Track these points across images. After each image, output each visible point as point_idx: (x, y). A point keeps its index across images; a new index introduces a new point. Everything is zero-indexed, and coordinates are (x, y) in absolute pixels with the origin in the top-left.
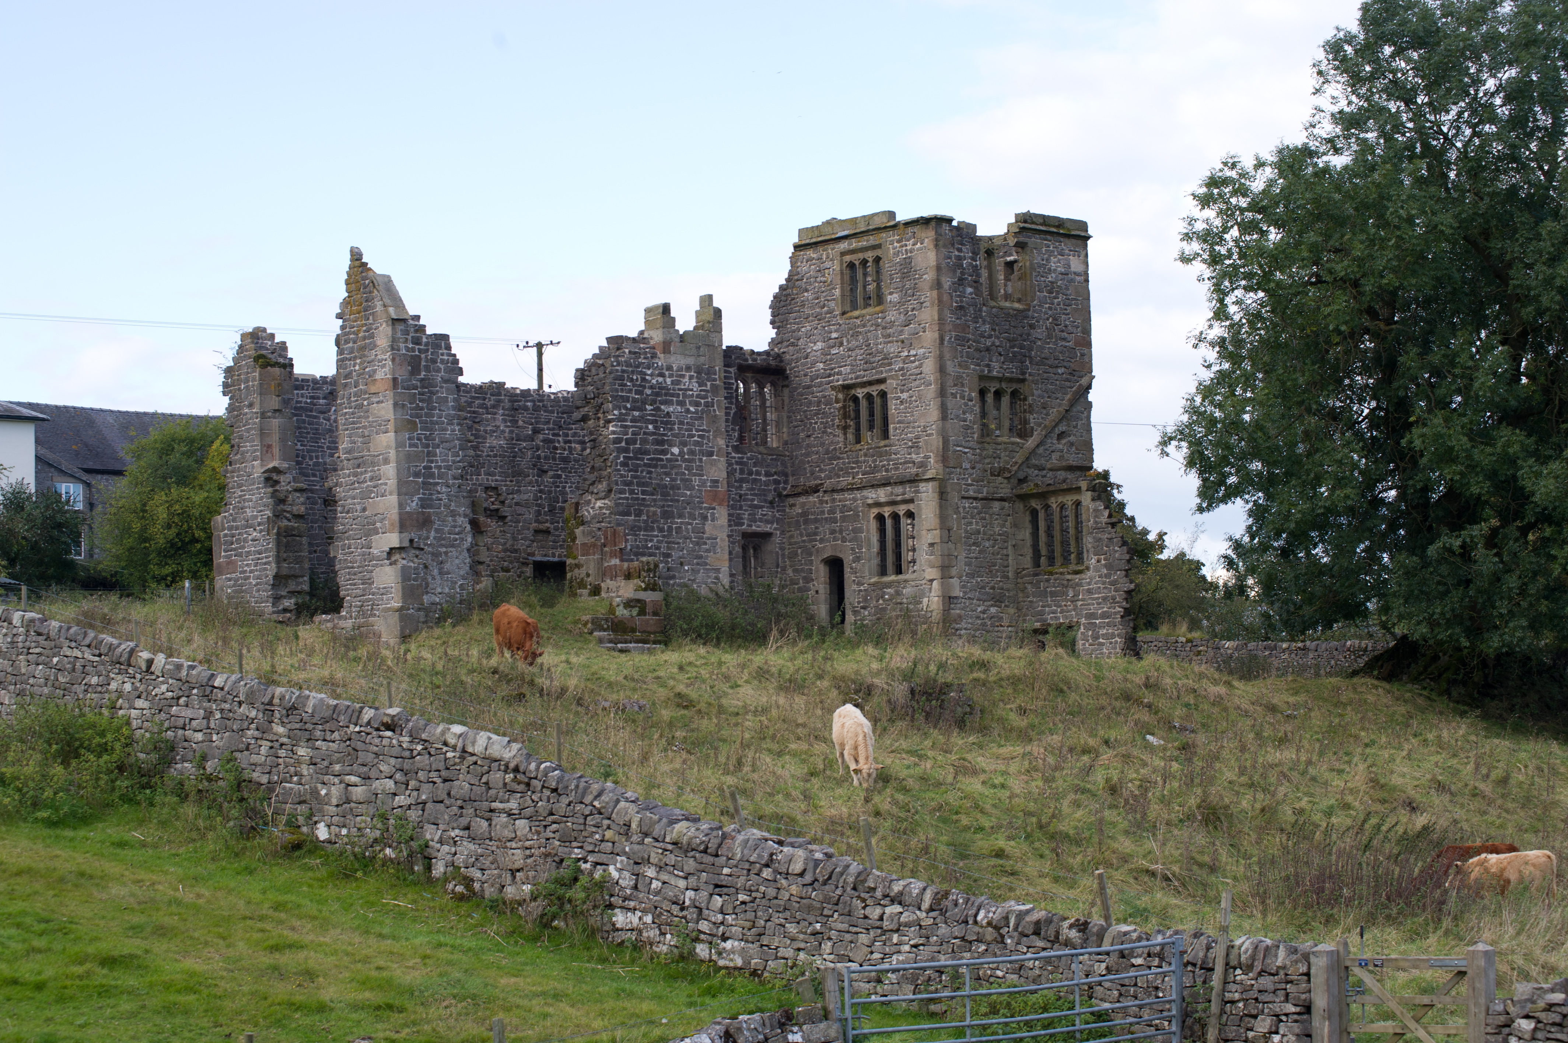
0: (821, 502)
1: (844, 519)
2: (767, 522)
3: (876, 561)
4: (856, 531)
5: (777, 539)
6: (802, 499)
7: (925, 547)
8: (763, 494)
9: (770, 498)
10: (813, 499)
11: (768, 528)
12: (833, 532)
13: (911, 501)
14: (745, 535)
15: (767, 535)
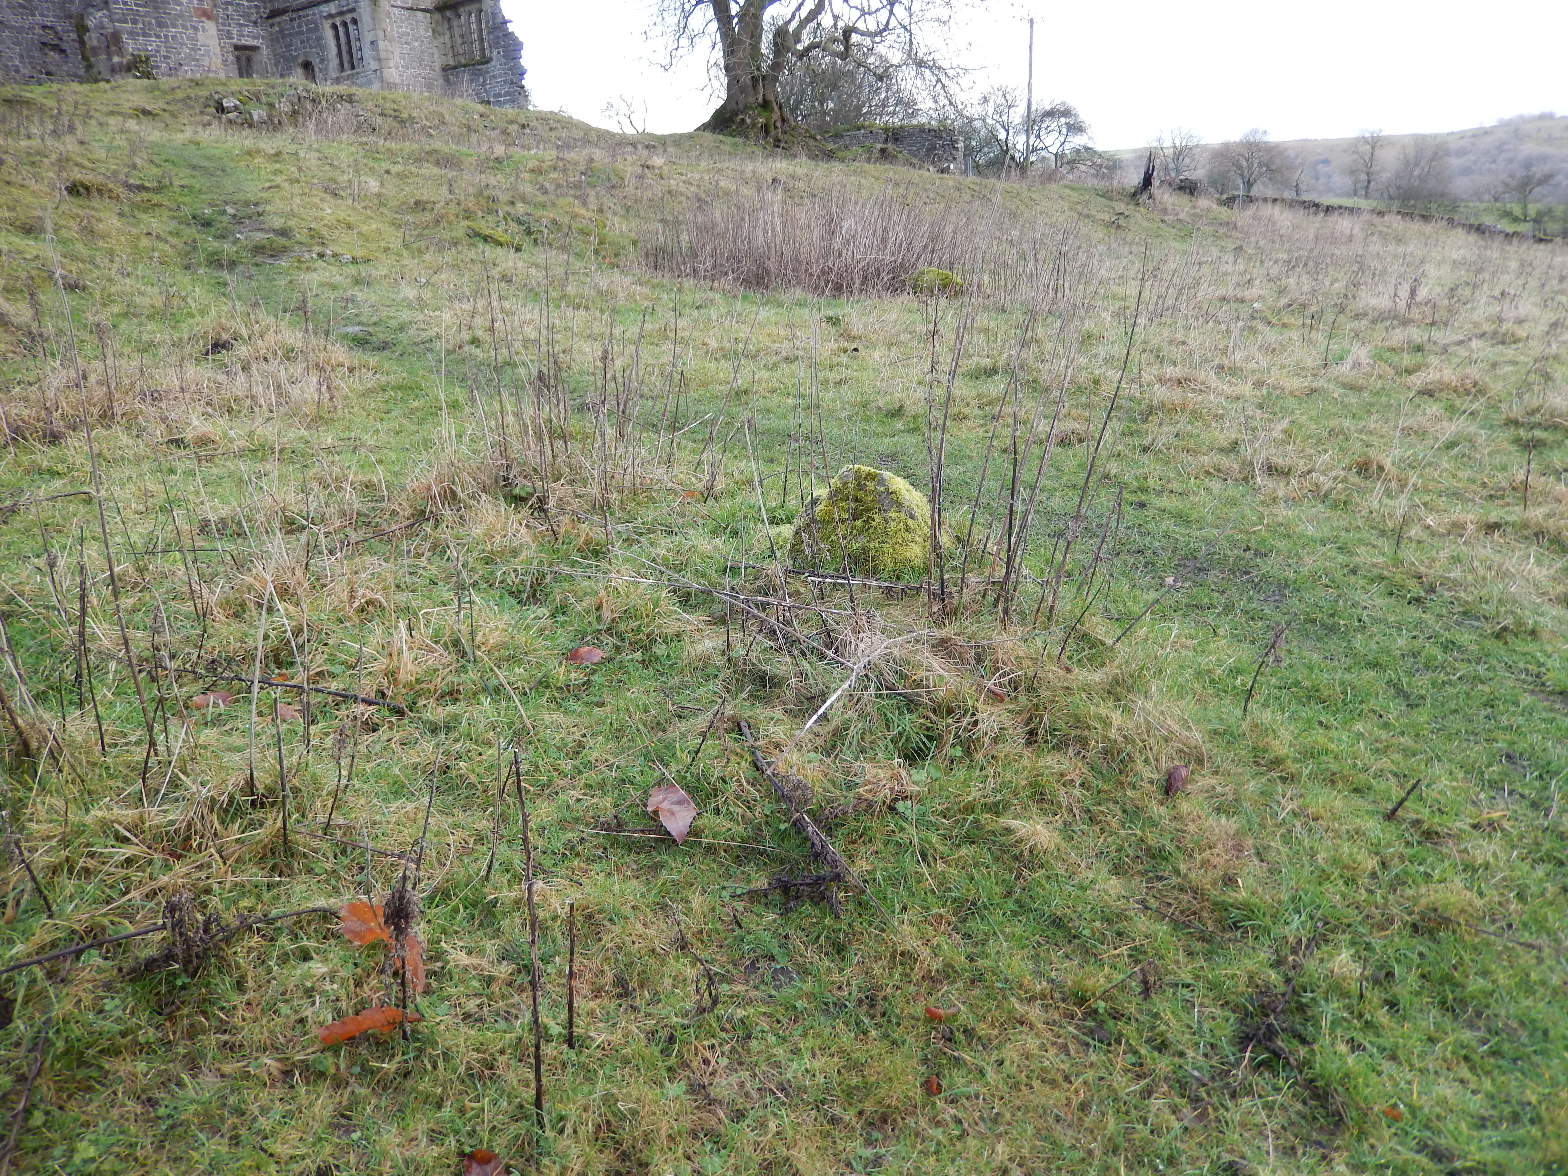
0: (291, 20)
1: (309, 30)
2: (254, 38)
3: (336, 61)
4: (319, 38)
5: (265, 51)
6: (278, 19)
7: (368, 45)
8: (246, 16)
9: (253, 18)
10: (285, 17)
11: (255, 43)
12: (302, 42)
13: (353, 10)
14: (237, 48)
15: (255, 49)
